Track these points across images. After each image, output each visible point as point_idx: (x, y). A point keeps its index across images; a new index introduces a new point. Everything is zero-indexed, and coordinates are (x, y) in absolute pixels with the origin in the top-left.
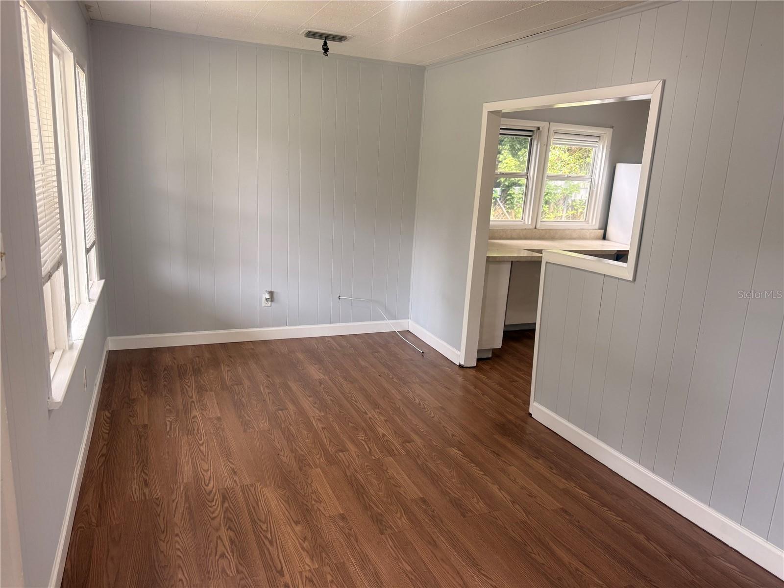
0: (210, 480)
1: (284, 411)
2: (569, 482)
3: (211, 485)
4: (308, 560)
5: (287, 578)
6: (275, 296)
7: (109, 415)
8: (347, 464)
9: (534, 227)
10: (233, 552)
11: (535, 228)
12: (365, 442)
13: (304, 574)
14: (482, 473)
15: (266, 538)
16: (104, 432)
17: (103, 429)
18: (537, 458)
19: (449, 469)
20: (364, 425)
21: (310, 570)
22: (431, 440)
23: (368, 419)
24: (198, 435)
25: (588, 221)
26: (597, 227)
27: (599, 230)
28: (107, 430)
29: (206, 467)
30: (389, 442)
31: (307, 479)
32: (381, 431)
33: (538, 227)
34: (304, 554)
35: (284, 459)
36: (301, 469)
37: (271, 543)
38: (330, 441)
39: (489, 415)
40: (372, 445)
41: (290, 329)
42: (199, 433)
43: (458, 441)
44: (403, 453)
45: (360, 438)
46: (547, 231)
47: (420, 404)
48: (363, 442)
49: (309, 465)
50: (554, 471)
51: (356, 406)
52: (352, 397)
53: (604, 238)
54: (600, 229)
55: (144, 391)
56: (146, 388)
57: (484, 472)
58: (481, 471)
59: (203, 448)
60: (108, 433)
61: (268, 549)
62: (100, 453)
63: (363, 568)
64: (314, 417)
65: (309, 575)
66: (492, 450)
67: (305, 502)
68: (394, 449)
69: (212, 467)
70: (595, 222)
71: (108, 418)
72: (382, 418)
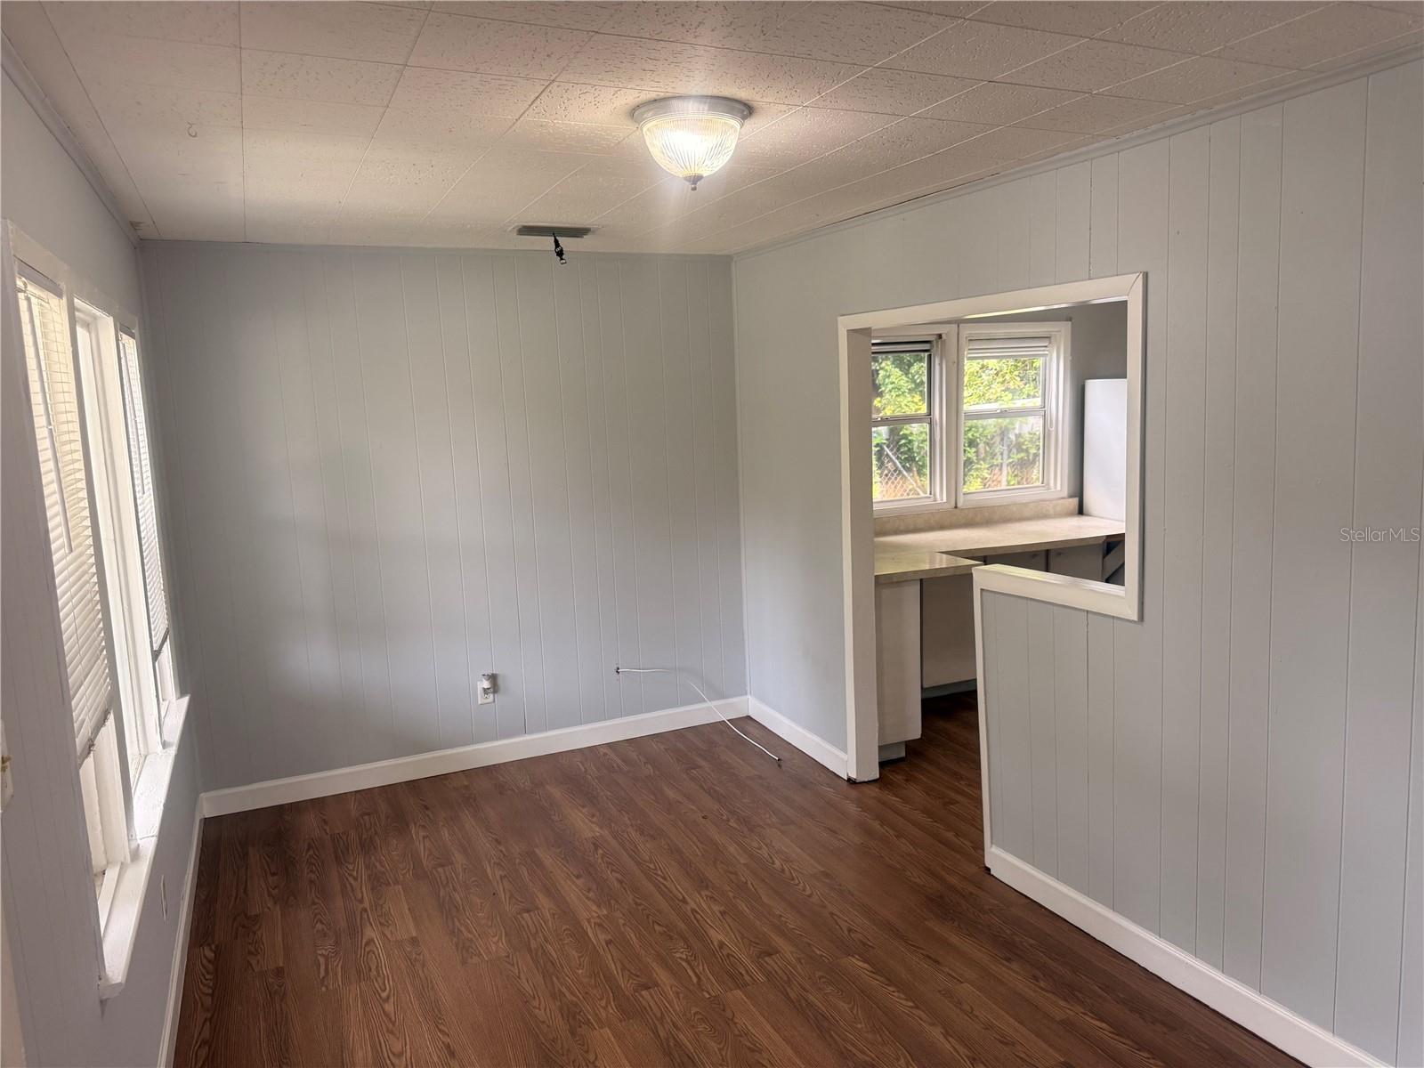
1: (532, 913)
2: (1072, 1006)
6: (500, 681)
7: (210, 955)
8: (659, 1015)
9: (953, 504)
11: (956, 507)
12: (689, 963)
14: (911, 1004)
16: (203, 993)
17: (201, 986)
18: (1008, 960)
19: (849, 1003)
20: (682, 926)
22: (809, 944)
23: (689, 913)
24: (379, 979)
25: (1048, 484)
26: (1065, 493)
27: (1071, 500)
28: (209, 987)
29: (397, 1048)
30: (731, 958)
31: (587, 1052)
32: (716, 936)
33: (959, 505)
35: (540, 1014)
36: (573, 1033)
38: (624, 968)
39: (913, 879)
40: (701, 968)
41: (533, 740)
42: (379, 976)
43: (861, 941)
44: (762, 978)
45: (678, 955)
46: (978, 510)
47: (783, 870)
48: (684, 964)
49: (588, 1023)
50: (1042, 984)
51: (665, 886)
52: (656, 869)
53: (1081, 511)
54: (1071, 497)
55: (274, 898)
56: (277, 890)
57: (913, 1002)
58: (906, 1000)
59: (389, 1007)
60: (212, 995)
62: (198, 1038)
64: (589, 921)
66: (924, 952)
68: (743, 972)
69: (408, 1046)
70: (1060, 484)
71: (209, 961)
72: (716, 908)
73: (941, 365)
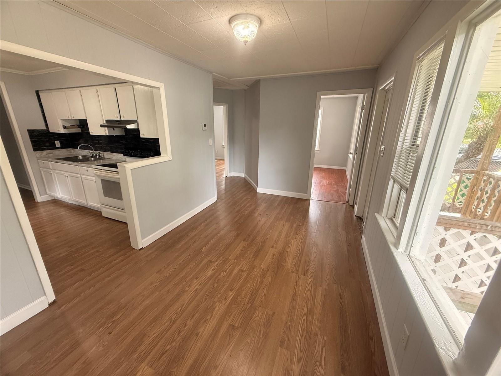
0: (310, 283)
3: (310, 280)
4: (293, 242)
5: (301, 241)
10: (312, 252)
13: (296, 240)
15: (300, 252)
21: (294, 240)
29: (309, 292)
31: (270, 265)
34: (292, 244)
35: (270, 280)
36: (268, 271)
37: (299, 250)
61: (301, 248)
63: (281, 235)
65: (295, 239)
67: (279, 256)
69: (306, 291)
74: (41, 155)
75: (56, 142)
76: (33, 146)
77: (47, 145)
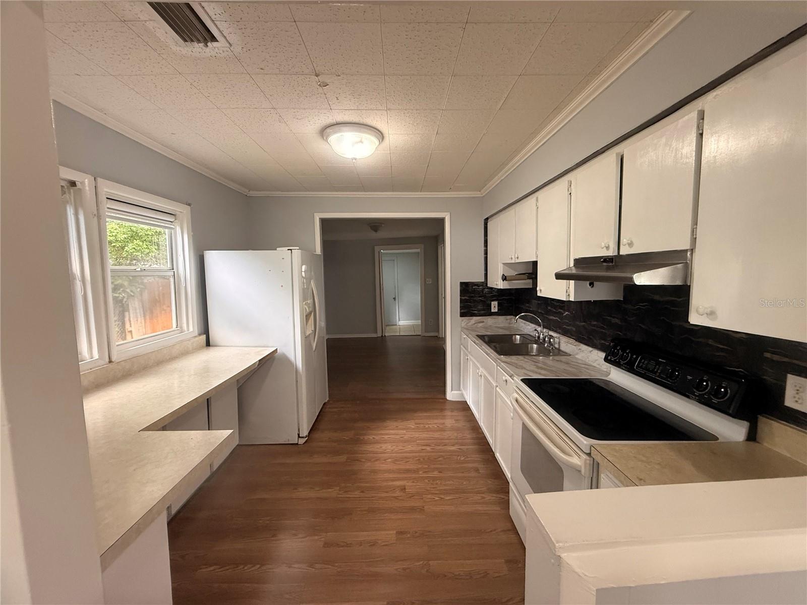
9: (107, 360)
11: (110, 362)
25: (181, 327)
26: (196, 333)
27: (202, 337)
33: (112, 360)
54: (200, 335)
70: (192, 326)
73: (76, 214)
74: (468, 323)
75: (492, 303)
76: (461, 308)
77: (479, 307)
